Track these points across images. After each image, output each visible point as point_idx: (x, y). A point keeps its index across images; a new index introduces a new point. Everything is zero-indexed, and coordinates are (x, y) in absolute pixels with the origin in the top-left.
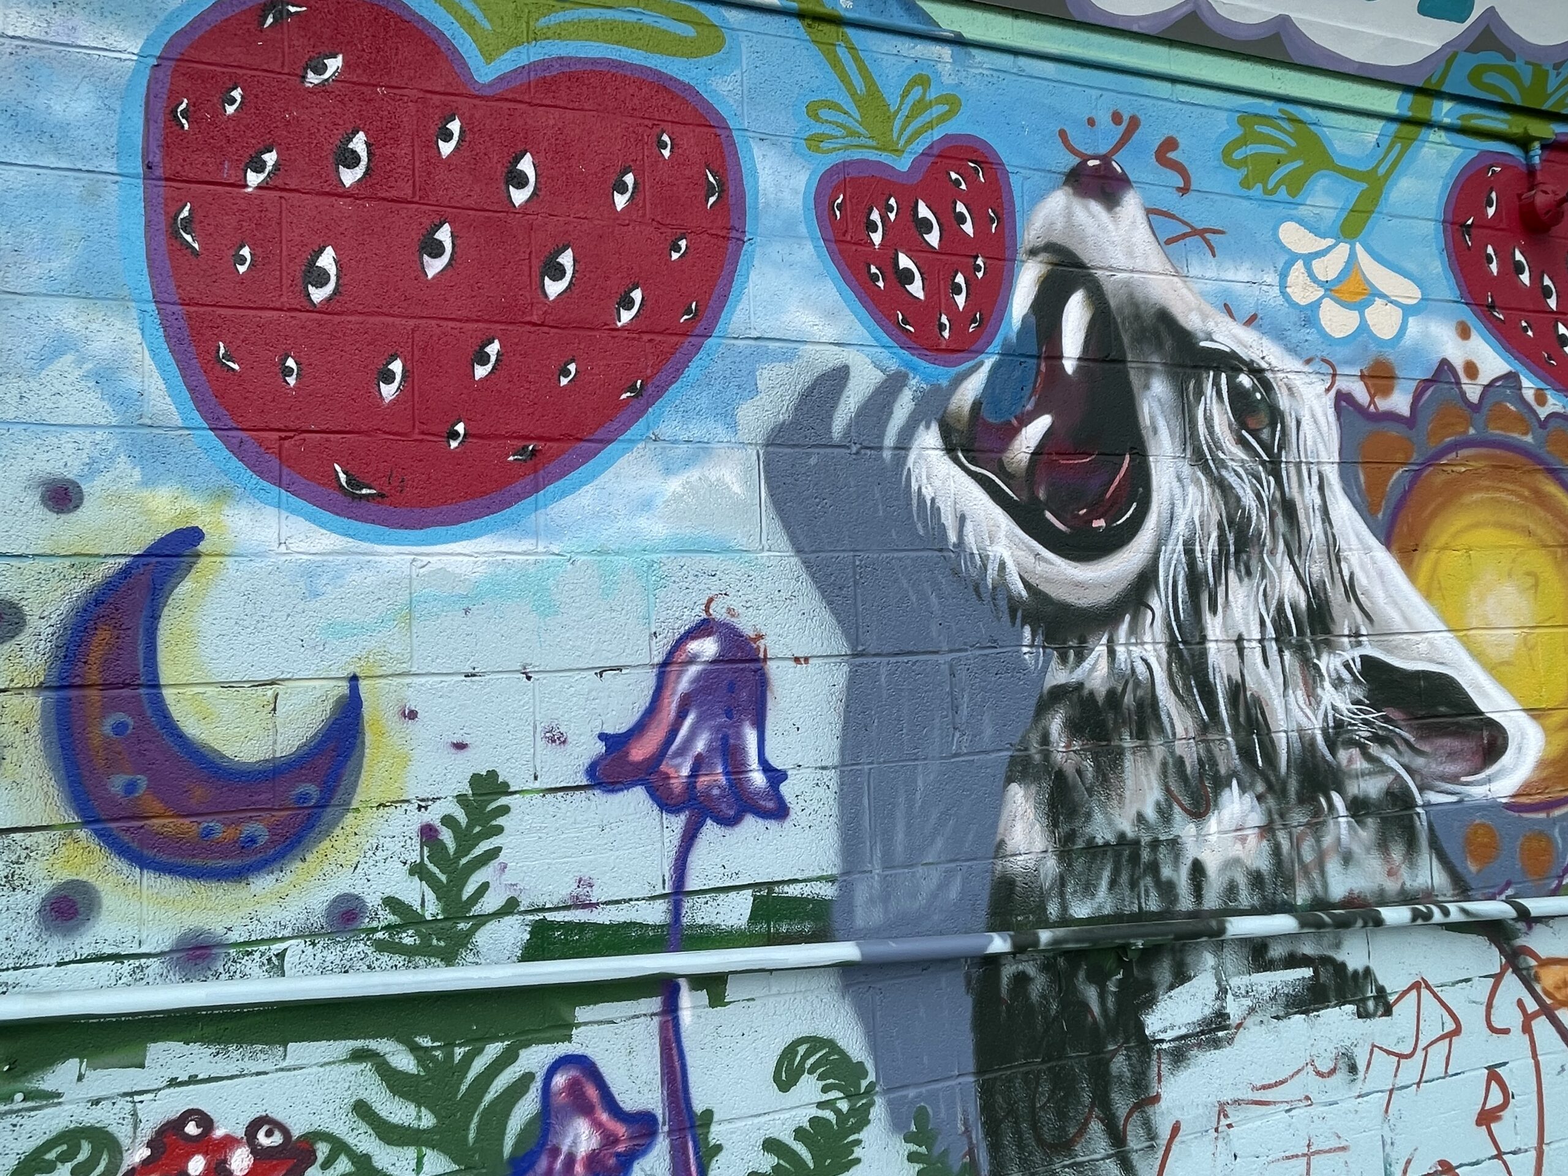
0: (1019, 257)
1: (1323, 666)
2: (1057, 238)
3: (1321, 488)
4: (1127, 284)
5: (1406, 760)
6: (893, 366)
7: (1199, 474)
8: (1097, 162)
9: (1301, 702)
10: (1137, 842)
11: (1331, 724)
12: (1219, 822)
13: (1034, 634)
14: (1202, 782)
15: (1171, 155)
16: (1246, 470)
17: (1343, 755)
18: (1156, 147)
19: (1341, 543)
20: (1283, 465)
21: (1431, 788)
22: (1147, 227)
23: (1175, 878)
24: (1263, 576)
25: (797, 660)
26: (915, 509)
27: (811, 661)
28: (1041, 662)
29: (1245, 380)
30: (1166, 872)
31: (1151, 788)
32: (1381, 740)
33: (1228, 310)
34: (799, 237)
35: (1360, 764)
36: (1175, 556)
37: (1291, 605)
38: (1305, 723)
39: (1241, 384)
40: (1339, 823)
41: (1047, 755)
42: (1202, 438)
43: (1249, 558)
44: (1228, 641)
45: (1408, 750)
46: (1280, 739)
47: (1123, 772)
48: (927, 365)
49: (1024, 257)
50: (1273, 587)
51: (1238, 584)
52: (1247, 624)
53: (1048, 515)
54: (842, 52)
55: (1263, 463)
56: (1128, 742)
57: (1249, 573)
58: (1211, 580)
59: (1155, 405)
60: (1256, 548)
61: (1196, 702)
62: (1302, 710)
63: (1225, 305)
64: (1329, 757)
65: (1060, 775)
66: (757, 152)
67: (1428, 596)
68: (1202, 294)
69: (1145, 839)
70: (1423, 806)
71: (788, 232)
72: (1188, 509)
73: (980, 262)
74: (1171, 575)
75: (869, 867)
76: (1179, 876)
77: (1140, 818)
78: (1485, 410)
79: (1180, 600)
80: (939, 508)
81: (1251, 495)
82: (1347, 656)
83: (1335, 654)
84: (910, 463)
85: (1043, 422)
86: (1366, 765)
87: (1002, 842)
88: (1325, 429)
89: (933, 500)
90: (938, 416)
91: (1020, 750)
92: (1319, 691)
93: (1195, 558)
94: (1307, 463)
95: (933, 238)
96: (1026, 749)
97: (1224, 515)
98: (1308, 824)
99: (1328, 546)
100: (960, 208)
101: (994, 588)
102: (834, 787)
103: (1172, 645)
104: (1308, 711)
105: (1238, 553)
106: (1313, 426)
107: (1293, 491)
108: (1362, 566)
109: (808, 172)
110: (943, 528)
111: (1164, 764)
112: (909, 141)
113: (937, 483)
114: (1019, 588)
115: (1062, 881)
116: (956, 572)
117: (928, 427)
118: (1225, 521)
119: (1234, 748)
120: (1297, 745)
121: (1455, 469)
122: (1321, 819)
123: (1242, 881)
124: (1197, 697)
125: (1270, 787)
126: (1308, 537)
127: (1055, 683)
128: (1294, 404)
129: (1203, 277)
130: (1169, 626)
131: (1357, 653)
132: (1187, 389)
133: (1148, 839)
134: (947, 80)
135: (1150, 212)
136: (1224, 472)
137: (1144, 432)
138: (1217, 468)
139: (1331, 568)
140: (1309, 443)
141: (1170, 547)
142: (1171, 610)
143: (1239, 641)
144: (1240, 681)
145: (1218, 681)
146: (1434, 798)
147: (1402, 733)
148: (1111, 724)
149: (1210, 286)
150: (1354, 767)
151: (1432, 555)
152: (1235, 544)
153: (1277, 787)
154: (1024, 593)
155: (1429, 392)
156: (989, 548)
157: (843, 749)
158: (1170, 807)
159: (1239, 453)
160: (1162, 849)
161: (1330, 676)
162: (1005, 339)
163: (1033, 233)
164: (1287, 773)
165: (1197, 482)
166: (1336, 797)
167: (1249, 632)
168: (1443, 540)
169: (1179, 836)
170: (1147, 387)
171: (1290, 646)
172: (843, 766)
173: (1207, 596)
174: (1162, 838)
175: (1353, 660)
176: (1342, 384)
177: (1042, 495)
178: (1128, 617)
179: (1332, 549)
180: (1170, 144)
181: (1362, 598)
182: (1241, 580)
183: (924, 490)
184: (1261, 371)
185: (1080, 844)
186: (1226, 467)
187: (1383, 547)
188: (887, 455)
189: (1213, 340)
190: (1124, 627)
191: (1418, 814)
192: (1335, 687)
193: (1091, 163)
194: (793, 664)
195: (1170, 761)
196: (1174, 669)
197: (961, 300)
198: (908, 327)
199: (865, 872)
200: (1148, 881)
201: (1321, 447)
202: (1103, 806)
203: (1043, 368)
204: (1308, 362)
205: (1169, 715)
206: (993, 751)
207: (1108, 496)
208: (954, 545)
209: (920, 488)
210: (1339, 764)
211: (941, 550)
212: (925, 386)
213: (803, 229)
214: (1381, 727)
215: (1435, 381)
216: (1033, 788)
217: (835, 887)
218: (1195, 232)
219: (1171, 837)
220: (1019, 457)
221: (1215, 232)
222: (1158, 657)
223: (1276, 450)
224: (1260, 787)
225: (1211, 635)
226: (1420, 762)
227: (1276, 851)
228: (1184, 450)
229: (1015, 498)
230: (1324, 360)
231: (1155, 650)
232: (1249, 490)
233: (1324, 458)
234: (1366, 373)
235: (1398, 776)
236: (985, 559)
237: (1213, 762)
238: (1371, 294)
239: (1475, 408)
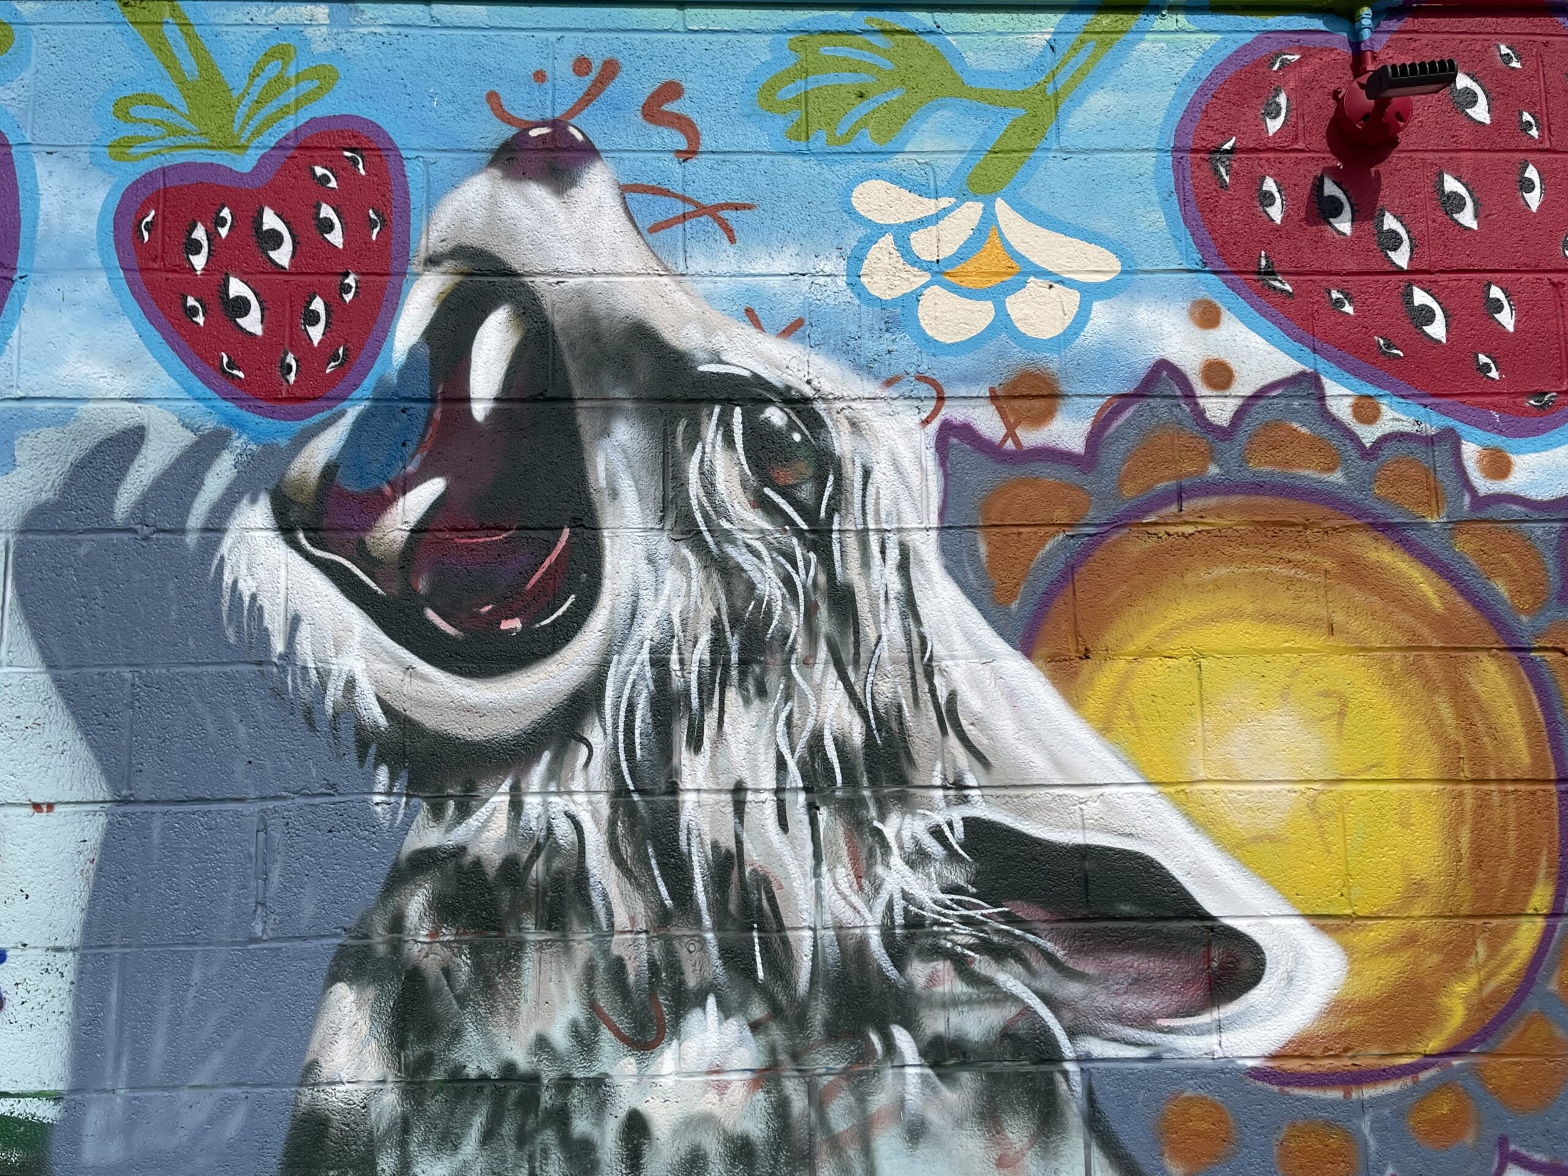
0: (412, 268)
1: (889, 831)
2: (472, 239)
3: (904, 568)
4: (580, 292)
5: (1044, 984)
6: (210, 424)
7: (686, 552)
8: (545, 131)
9: (844, 886)
10: (534, 1079)
11: (899, 920)
12: (680, 1059)
13: (393, 778)
14: (652, 994)
15: (670, 107)
16: (769, 546)
17: (919, 971)
18: (643, 99)
19: (936, 647)
20: (835, 536)
21: (1095, 1033)
22: (621, 211)
23: (595, 1135)
24: (787, 697)
25: (37, 807)
26: (225, 608)
27: (58, 809)
28: (400, 817)
29: (775, 416)
30: (581, 1126)
31: (564, 1000)
32: (999, 953)
33: (752, 317)
34: (88, 269)
35: (950, 984)
36: (635, 669)
37: (835, 739)
38: (848, 916)
39: (767, 421)
40: (903, 1075)
41: (396, 947)
42: (694, 502)
43: (764, 671)
44: (719, 791)
45: (1049, 969)
46: (800, 939)
47: (520, 976)
48: (257, 418)
49: (420, 269)
50: (805, 714)
51: (741, 709)
52: (754, 768)
53: (430, 614)
54: (172, 33)
55: (799, 533)
56: (533, 935)
57: (762, 692)
58: (695, 702)
59: (617, 458)
60: (778, 656)
61: (654, 879)
62: (845, 898)
63: (749, 312)
64: (892, 972)
65: (414, 977)
66: (40, 170)
67: (1105, 728)
68: (708, 297)
69: (549, 1074)
70: (1078, 1060)
71: (75, 265)
72: (662, 603)
73: (351, 280)
74: (627, 692)
75: (109, 1084)
76: (603, 1134)
77: (542, 1044)
78: (1242, 437)
79: (637, 732)
80: (261, 608)
81: (776, 581)
82: (939, 818)
83: (913, 814)
84: (224, 549)
85: (433, 488)
86: (961, 988)
87: (315, 1063)
88: (915, 480)
89: (254, 597)
90: (271, 486)
91: (356, 937)
92: (880, 870)
93: (668, 672)
94: (878, 531)
95: (283, 256)
96: (366, 937)
97: (724, 609)
98: (846, 1074)
99: (910, 652)
100: (326, 211)
101: (336, 715)
102: (70, 976)
103: (619, 794)
104: (856, 900)
105: (744, 663)
106: (892, 475)
107: (851, 572)
108: (976, 683)
109: (110, 186)
110: (264, 635)
111: (590, 969)
112: (257, 132)
113: (262, 573)
114: (375, 714)
115: (405, 1126)
116: (278, 693)
117: (254, 501)
118: (725, 618)
119: (714, 951)
120: (832, 952)
121: (1172, 529)
122: (871, 1067)
123: (713, 1147)
124: (656, 872)
125: (776, 1011)
126: (873, 639)
127: (419, 845)
128: (863, 448)
129: (712, 274)
130: (615, 769)
131: (957, 815)
132: (674, 433)
133: (552, 1075)
134: (320, 48)
135: (625, 190)
136: (729, 549)
137: (595, 497)
138: (717, 544)
139: (914, 685)
140: (884, 502)
141: (626, 657)
142: (621, 745)
143: (739, 790)
144: (734, 850)
145: (694, 850)
146: (1097, 1047)
147: (1040, 941)
148: (505, 907)
149: (723, 284)
150: (939, 989)
151: (1121, 665)
152: (742, 650)
153: (789, 1013)
154: (382, 721)
155: (1127, 414)
156: (334, 660)
157: (88, 927)
158: (595, 1029)
159: (757, 520)
160: (576, 1091)
161: (901, 848)
162: (380, 380)
163: (434, 235)
164: (810, 992)
165: (682, 565)
166: (902, 1037)
167: (756, 778)
168: (1141, 642)
169: (607, 1075)
170: (606, 432)
171: (828, 800)
172: (85, 948)
173: (685, 723)
174: (577, 1075)
175: (950, 825)
176: (954, 412)
177: (422, 585)
178: (547, 756)
179: (917, 656)
180: (672, 90)
181: (971, 731)
182: (747, 701)
183: (241, 585)
184: (806, 400)
185: (439, 1075)
186: (733, 542)
187: (1018, 655)
188: (191, 539)
189: (721, 362)
190: (539, 771)
191: (1065, 1074)
192: (912, 864)
193: (534, 133)
194: (30, 810)
195: (602, 964)
196: (620, 829)
197: (316, 333)
198: (235, 372)
199: (106, 1091)
200: (549, 1136)
201: (905, 506)
202: (481, 1023)
203: (438, 415)
204: (889, 383)
205: (605, 896)
206: (312, 937)
207: (529, 586)
208: (281, 657)
209: (235, 582)
210: (910, 985)
211: (260, 663)
212: (254, 447)
213: (95, 259)
214: (998, 931)
215: (1143, 396)
216: (371, 993)
217: (58, 1108)
218: (701, 210)
219: (592, 1075)
220: (391, 536)
221: (737, 207)
222: (595, 814)
223: (823, 514)
224: (758, 1011)
225: (686, 781)
226: (1073, 990)
227: (781, 1108)
228: (662, 519)
229: (380, 591)
230: (921, 378)
231: (590, 803)
232: (771, 573)
233: (910, 520)
234: (999, 393)
235: (1028, 1008)
236: (324, 675)
237: (674, 967)
238: (1020, 274)
239: (1225, 434)
